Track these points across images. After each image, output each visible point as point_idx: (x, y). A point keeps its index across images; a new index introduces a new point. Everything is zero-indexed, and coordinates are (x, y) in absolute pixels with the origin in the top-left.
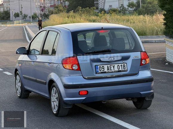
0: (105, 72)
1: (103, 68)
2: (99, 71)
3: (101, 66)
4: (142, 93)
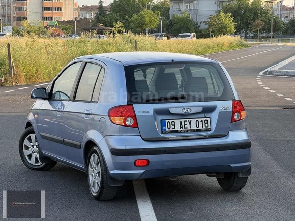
0: (176, 131)
2: (167, 129)
3: (171, 121)
4: (232, 165)
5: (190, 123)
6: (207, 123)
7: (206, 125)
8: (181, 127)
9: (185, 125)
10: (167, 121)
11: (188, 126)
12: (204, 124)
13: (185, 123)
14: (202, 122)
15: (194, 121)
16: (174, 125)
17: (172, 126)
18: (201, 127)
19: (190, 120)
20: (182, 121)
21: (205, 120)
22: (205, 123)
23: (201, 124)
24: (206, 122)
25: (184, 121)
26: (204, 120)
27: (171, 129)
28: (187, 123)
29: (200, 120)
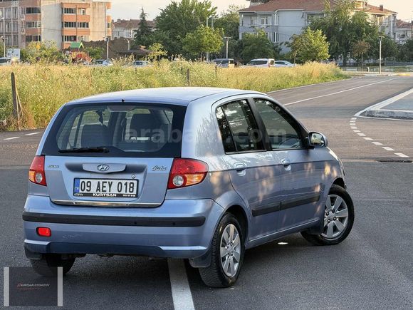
0: (91, 195)
1: (89, 184)
2: (81, 191)
3: (86, 181)
5: (110, 186)
6: (133, 187)
7: (131, 190)
8: (98, 189)
9: (103, 187)
10: (81, 181)
11: (107, 188)
12: (128, 187)
13: (104, 185)
14: (126, 184)
15: (115, 183)
16: (90, 187)
17: (87, 188)
18: (123, 192)
19: (110, 181)
20: (101, 181)
21: (131, 183)
22: (130, 187)
23: (124, 187)
24: (132, 185)
25: (103, 182)
26: (129, 182)
27: (85, 192)
28: (107, 185)
29: (124, 182)
